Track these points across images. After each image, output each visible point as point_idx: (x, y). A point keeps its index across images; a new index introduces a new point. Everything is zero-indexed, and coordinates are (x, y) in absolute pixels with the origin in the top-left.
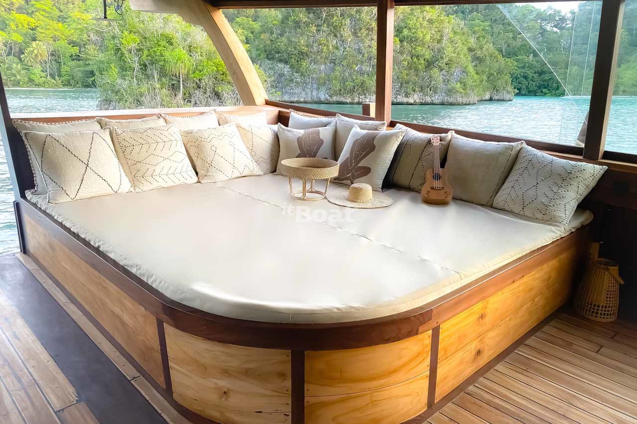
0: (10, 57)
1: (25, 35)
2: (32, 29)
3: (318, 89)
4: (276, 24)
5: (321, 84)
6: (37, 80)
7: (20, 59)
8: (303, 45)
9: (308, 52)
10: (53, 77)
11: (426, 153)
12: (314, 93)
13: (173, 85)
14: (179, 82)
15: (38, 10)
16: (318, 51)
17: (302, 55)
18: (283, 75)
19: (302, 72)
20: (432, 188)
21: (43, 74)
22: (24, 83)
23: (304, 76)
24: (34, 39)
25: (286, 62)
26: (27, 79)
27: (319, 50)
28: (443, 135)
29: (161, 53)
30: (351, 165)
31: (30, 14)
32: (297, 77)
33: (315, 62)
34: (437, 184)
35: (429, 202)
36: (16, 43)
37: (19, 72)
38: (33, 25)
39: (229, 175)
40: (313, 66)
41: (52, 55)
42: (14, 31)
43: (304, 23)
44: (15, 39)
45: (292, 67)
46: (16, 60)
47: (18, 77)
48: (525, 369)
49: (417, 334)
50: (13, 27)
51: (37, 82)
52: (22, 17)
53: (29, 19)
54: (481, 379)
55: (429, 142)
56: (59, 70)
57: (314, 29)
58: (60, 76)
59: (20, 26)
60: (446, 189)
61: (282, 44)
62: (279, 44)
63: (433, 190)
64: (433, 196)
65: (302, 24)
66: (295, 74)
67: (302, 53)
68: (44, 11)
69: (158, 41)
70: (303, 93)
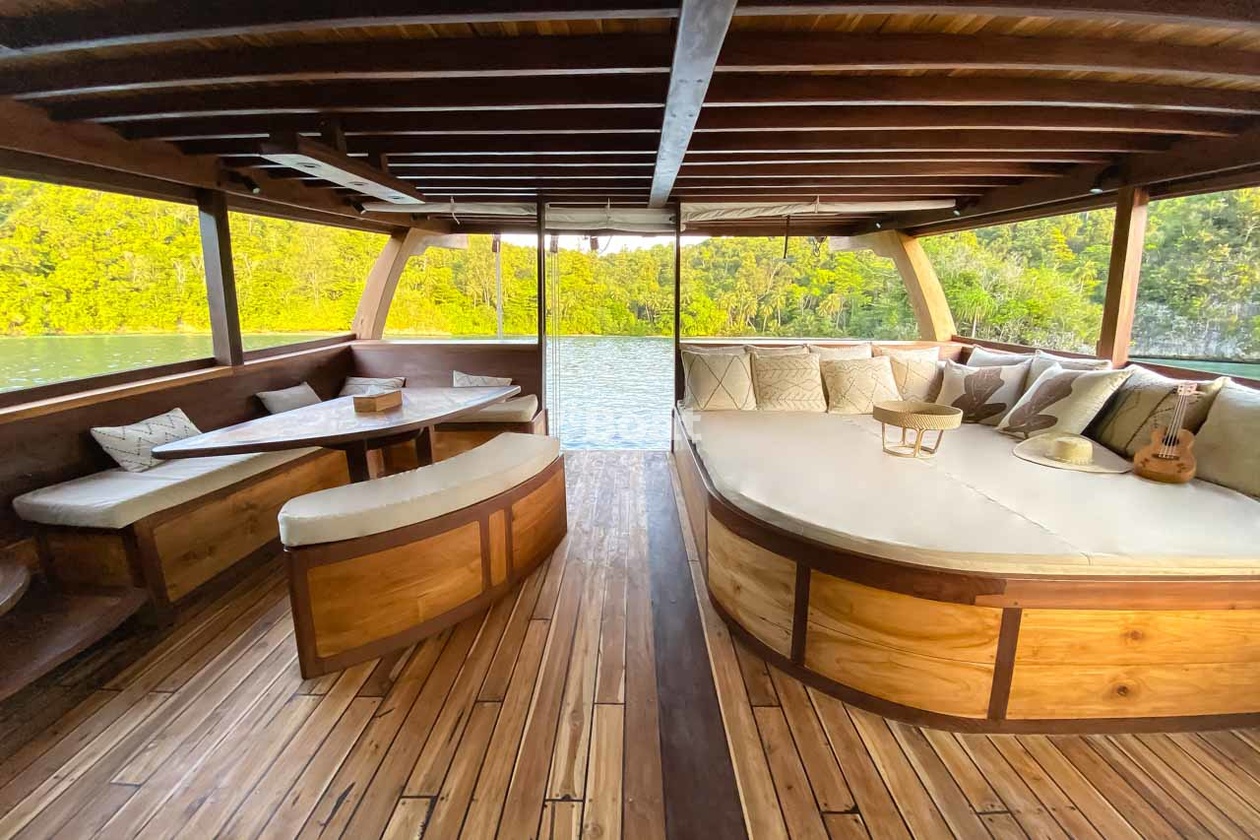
0: (807, 310)
1: (822, 289)
2: (832, 283)
3: (1221, 339)
4: (1152, 249)
5: (1225, 332)
6: (826, 330)
7: (815, 311)
8: (1199, 276)
9: (1208, 286)
10: (841, 326)
11: (1163, 406)
12: (1213, 346)
13: (964, 331)
14: (972, 327)
15: (840, 264)
16: (1231, 284)
17: (1196, 290)
18: (1154, 319)
19: (1192, 314)
20: (1156, 456)
21: (832, 325)
22: (814, 333)
23: (1196, 320)
24: (831, 292)
25: (1162, 301)
26: (816, 329)
27: (1233, 281)
28: (1206, 382)
29: (954, 295)
30: (1029, 412)
31: (832, 269)
32: (1182, 322)
33: (1222, 299)
34: (1166, 451)
35: (1143, 474)
36: (814, 297)
37: (811, 323)
38: (832, 279)
39: (863, 411)
40: (1216, 305)
41: (845, 306)
42: (816, 286)
43: (1207, 243)
44: (814, 293)
45: (1173, 307)
46: (811, 312)
47: (810, 328)
48: (1232, 758)
49: (972, 603)
50: (815, 281)
51: (825, 332)
52: (825, 272)
53: (831, 273)
54: (1128, 737)
55: (1174, 391)
56: (848, 321)
57: (1226, 250)
58: (847, 326)
59: (821, 281)
60: (1181, 461)
61: (1160, 275)
62: (1153, 276)
63: (1154, 459)
64: (1154, 466)
65: (1204, 246)
66: (1178, 318)
67: (1197, 288)
68: (846, 264)
69: (954, 282)
70: (1189, 345)
